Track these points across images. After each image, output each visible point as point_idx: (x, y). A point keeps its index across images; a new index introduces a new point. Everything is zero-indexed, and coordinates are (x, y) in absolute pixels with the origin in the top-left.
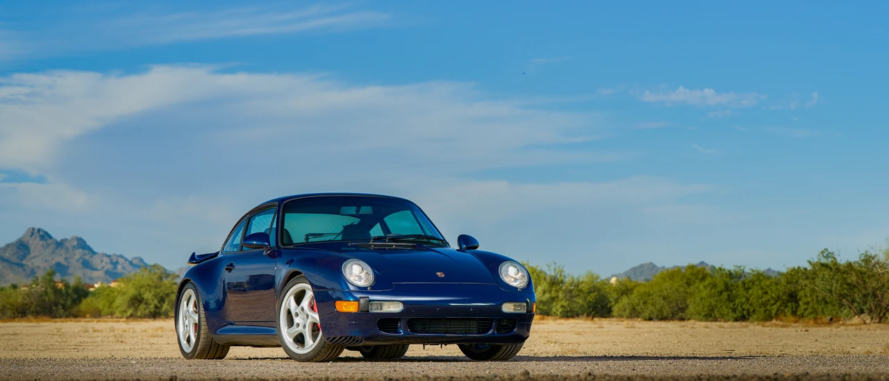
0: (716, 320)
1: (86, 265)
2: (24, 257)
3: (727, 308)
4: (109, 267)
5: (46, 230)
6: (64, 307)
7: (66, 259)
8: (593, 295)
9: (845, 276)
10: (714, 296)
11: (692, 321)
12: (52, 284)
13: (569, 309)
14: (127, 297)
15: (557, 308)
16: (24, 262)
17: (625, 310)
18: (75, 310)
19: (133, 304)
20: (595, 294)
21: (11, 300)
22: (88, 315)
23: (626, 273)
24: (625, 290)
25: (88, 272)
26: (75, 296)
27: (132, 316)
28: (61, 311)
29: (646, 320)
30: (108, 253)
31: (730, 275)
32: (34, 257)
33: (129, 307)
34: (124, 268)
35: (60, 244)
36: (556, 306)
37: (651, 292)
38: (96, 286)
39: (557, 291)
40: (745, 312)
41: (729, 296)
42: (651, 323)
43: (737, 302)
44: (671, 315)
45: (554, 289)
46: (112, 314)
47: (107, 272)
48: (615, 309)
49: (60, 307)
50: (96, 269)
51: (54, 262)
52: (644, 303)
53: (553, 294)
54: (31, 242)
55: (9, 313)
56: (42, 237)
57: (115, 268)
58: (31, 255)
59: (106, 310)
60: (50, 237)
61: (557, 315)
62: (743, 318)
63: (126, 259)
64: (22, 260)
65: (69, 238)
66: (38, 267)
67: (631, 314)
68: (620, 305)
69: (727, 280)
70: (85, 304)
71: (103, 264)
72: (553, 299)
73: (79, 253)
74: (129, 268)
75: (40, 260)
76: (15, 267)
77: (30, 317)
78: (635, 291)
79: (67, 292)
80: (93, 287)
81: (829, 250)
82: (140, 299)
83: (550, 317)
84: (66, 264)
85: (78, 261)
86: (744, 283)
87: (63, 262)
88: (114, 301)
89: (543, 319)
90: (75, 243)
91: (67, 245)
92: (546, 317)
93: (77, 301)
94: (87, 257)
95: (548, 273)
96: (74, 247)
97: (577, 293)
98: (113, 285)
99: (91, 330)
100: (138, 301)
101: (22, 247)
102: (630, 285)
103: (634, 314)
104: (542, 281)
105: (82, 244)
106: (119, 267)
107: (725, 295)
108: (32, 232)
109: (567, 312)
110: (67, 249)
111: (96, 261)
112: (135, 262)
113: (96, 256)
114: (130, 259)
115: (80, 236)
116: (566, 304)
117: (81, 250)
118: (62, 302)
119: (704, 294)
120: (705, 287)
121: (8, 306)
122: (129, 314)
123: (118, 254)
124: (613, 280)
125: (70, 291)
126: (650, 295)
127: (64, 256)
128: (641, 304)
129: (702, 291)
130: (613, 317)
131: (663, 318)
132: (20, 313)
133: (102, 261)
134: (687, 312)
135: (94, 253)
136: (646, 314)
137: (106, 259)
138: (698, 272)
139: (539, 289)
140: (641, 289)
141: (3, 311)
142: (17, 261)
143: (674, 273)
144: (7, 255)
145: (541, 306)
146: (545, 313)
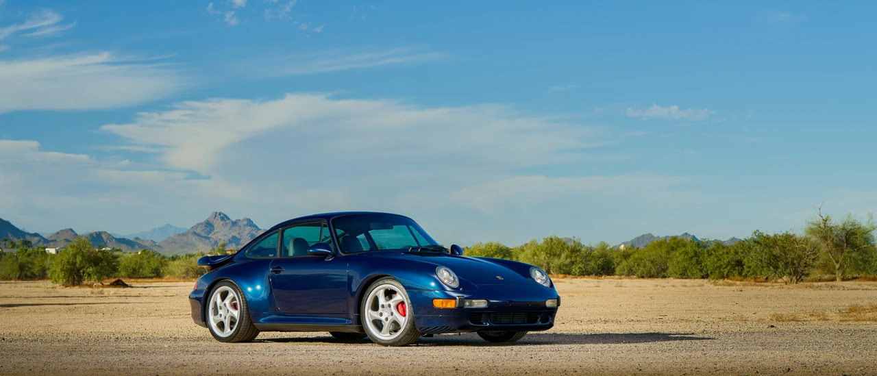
0: (688, 277)
2: (210, 232)
3: (696, 269)
5: (225, 213)
8: (601, 259)
9: (771, 249)
10: (687, 260)
11: (672, 278)
13: (584, 270)
15: (575, 269)
16: (210, 236)
17: (624, 271)
20: (602, 259)
21: (193, 265)
23: (631, 241)
24: (626, 256)
29: (639, 277)
31: (698, 244)
32: (217, 233)
35: (235, 223)
37: (643, 257)
39: (576, 257)
40: (708, 272)
41: (697, 260)
42: (642, 280)
43: (703, 264)
44: (656, 274)
45: (573, 255)
48: (618, 270)
51: (231, 236)
52: (638, 265)
53: (573, 259)
54: (214, 222)
56: (222, 219)
58: (215, 231)
60: (229, 219)
62: (707, 276)
65: (241, 219)
66: (219, 239)
67: (628, 273)
68: (621, 266)
69: (696, 249)
72: (573, 263)
73: (248, 229)
75: (221, 233)
76: (203, 239)
78: (632, 256)
83: (571, 276)
84: (239, 237)
85: (246, 234)
86: (708, 251)
87: (237, 236)
89: (566, 277)
90: (245, 223)
91: (240, 223)
94: (254, 232)
95: (569, 244)
96: (245, 225)
97: (590, 258)
101: (209, 225)
102: (630, 252)
103: (630, 273)
104: (566, 249)
105: (250, 223)
107: (695, 259)
108: (216, 214)
109: (583, 272)
110: (240, 227)
115: (248, 217)
116: (582, 266)
117: (249, 227)
119: (679, 259)
120: (680, 254)
121: (191, 269)
124: (622, 247)
126: (642, 259)
127: (238, 232)
128: (636, 266)
129: (677, 256)
130: (616, 275)
131: (651, 276)
134: (667, 272)
135: (259, 229)
136: (639, 273)
138: (679, 242)
139: (563, 256)
140: (636, 255)
141: (187, 273)
142: (205, 235)
143: (661, 244)
144: (198, 231)
145: (564, 268)
146: (567, 273)
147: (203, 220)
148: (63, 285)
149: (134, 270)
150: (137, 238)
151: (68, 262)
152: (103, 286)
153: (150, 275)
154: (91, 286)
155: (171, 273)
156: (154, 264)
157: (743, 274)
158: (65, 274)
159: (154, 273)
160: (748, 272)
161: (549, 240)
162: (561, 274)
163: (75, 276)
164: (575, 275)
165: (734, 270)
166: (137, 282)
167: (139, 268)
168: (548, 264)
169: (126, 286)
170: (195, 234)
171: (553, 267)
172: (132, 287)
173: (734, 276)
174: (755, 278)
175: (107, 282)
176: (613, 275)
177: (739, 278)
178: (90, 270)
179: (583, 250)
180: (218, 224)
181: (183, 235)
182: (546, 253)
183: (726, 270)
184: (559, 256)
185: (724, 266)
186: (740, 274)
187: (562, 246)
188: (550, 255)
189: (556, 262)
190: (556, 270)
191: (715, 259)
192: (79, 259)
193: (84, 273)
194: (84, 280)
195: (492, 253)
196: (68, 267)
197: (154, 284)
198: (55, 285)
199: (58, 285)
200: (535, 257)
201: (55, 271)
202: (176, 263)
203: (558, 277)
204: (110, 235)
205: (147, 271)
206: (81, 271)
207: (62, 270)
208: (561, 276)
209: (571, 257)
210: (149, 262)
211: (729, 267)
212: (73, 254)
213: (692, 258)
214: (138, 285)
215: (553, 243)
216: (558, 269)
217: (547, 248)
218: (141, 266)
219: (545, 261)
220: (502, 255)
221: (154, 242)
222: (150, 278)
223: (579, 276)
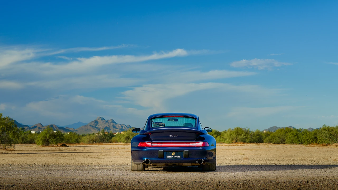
0: (294, 144)
1: (114, 127)
2: (97, 125)
3: (297, 140)
4: (121, 128)
5: (103, 117)
6: (107, 140)
7: (109, 125)
8: (258, 137)
9: (330, 132)
10: (293, 137)
11: (287, 144)
12: (104, 133)
14: (125, 137)
15: (248, 140)
16: (97, 126)
17: (267, 141)
18: (110, 140)
19: (127, 139)
21: (92, 138)
22: (114, 142)
23: (268, 129)
24: (268, 135)
25: (115, 129)
26: (110, 137)
27: (126, 142)
28: (106, 141)
29: (273, 144)
30: (120, 124)
31: (298, 130)
32: (100, 125)
33: (125, 140)
34: (125, 128)
35: (107, 121)
37: (275, 136)
38: (117, 133)
40: (302, 142)
41: (297, 137)
42: (275, 145)
43: (300, 139)
44: (280, 143)
46: (120, 142)
47: (120, 129)
48: (265, 141)
49: (106, 140)
50: (117, 128)
51: (105, 126)
52: (273, 139)
53: (246, 136)
54: (98, 121)
55: (91, 141)
56: (102, 120)
57: (122, 128)
58: (99, 124)
59: (119, 141)
60: (104, 119)
61: (247, 142)
62: (301, 143)
63: (125, 126)
64: (96, 126)
65: (109, 120)
66: (100, 128)
67: (269, 142)
68: (266, 139)
69: (297, 132)
70: (113, 139)
71: (119, 127)
73: (112, 124)
74: (126, 128)
75: (101, 125)
76: (94, 128)
77: (98, 143)
78: (270, 135)
79: (108, 136)
80: (116, 133)
81: (326, 125)
82: (128, 137)
83: (246, 143)
84: (108, 127)
85: (112, 126)
86: (302, 133)
88: (121, 138)
89: (243, 144)
90: (111, 121)
91: (109, 121)
93: (111, 138)
94: (115, 125)
95: (245, 130)
96: (111, 122)
97: (254, 136)
98: (122, 133)
99: (113, 148)
100: (128, 138)
101: (96, 122)
102: (269, 133)
103: (270, 142)
105: (113, 121)
106: (123, 128)
107: (296, 137)
108: (99, 118)
109: (250, 141)
110: (109, 123)
111: (117, 126)
112: (128, 126)
113: (117, 125)
114: (126, 125)
115: (112, 119)
116: (250, 139)
117: (113, 123)
118: (107, 138)
119: (290, 136)
120: (290, 134)
121: (91, 140)
122: (125, 142)
123: (123, 124)
124: (265, 131)
125: (109, 135)
126: (274, 136)
130: (264, 143)
131: (278, 143)
132: (94, 142)
133: (119, 126)
134: (285, 141)
135: (117, 124)
136: (273, 142)
137: (120, 126)
138: (289, 129)
139: (242, 135)
140: (272, 135)
141: (90, 141)
142: (95, 126)
143: (282, 130)
144: (92, 124)
145: (243, 140)
146: (244, 142)
147: (94, 120)
148: (42, 146)
149: (68, 140)
150: (67, 127)
151: (44, 137)
152: (58, 146)
153: (75, 142)
154: (53, 146)
155: (83, 141)
156: (76, 138)
157: (317, 143)
158: (42, 142)
159: (76, 141)
160: (319, 141)
161: (237, 129)
162: (242, 142)
163: (46, 142)
165: (314, 141)
166: (71, 145)
167: (70, 139)
168: (236, 138)
169: (67, 146)
170: (91, 126)
171: (239, 139)
172: (69, 147)
173: (314, 143)
174: (322, 144)
175: (59, 145)
176: (263, 143)
177: (316, 144)
178: (53, 140)
180: (100, 121)
181: (86, 126)
182: (236, 134)
183: (310, 141)
184: (241, 135)
185: (310, 139)
186: (316, 142)
187: (242, 131)
188: (237, 134)
189: (240, 137)
191: (306, 136)
192: (48, 136)
193: (50, 141)
194: (50, 144)
196: (44, 138)
197: (78, 146)
198: (38, 146)
199: (40, 146)
200: (231, 136)
201: (39, 140)
202: (85, 137)
203: (240, 144)
204: (56, 126)
205: (73, 141)
206: (49, 140)
207: (41, 140)
208: (242, 143)
209: (245, 135)
210: (74, 137)
211: (311, 140)
212: (46, 134)
213: (295, 136)
214: (71, 146)
215: (238, 130)
216: (240, 140)
217: (236, 132)
218: (71, 138)
219: (235, 137)
220: (217, 135)
221: (74, 129)
222: (74, 143)
223: (249, 143)
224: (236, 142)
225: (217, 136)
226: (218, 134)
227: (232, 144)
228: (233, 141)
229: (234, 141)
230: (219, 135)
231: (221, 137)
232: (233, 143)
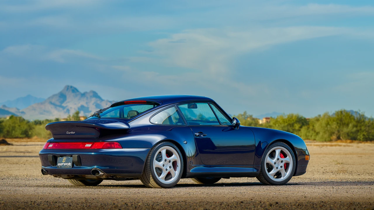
2: (63, 102)
5: (75, 87)
7: (87, 103)
13: (367, 137)
15: (361, 136)
16: (63, 105)
30: (110, 100)
35: (83, 95)
36: (360, 135)
39: (361, 126)
51: (80, 105)
53: (359, 128)
54: (67, 93)
56: (73, 91)
58: (67, 101)
60: (77, 91)
61: (360, 140)
65: (88, 91)
66: (71, 108)
71: (107, 106)
73: (94, 100)
75: (72, 104)
76: (58, 108)
83: (357, 141)
84: (87, 106)
85: (93, 104)
87: (85, 105)
89: (352, 142)
90: (92, 94)
91: (87, 95)
92: (354, 141)
94: (99, 102)
96: (91, 96)
97: (372, 127)
101: (62, 96)
104: (352, 120)
105: (95, 95)
108: (68, 88)
110: (87, 98)
111: (103, 104)
113: (103, 102)
116: (365, 134)
117: (95, 98)
127: (85, 102)
135: (102, 100)
139: (351, 125)
142: (60, 104)
144: (53, 101)
145: (351, 135)
146: (353, 138)
149: (8, 131)
150: (4, 106)
153: (21, 136)
155: (37, 135)
156: (25, 127)
159: (23, 134)
161: (340, 113)
162: (349, 139)
164: (360, 141)
166: (15, 141)
167: (12, 130)
168: (339, 131)
169: (9, 144)
170: (51, 103)
171: (343, 134)
172: (12, 145)
179: (367, 121)
180: (69, 95)
182: (338, 123)
184: (348, 125)
187: (350, 117)
188: (340, 124)
189: (345, 130)
190: (345, 137)
195: (293, 122)
197: (29, 143)
200: (328, 126)
203: (346, 142)
205: (18, 133)
208: (349, 141)
209: (356, 126)
210: (19, 126)
214: (16, 143)
215: (342, 115)
216: (346, 136)
217: (338, 119)
218: (14, 128)
219: (336, 130)
220: (301, 124)
221: (18, 109)
222: (20, 138)
223: (363, 141)
224: (338, 138)
225: (301, 127)
226: (303, 122)
227: (328, 143)
228: (332, 138)
229: (334, 137)
230: (305, 124)
231: (308, 128)
232: (331, 141)
